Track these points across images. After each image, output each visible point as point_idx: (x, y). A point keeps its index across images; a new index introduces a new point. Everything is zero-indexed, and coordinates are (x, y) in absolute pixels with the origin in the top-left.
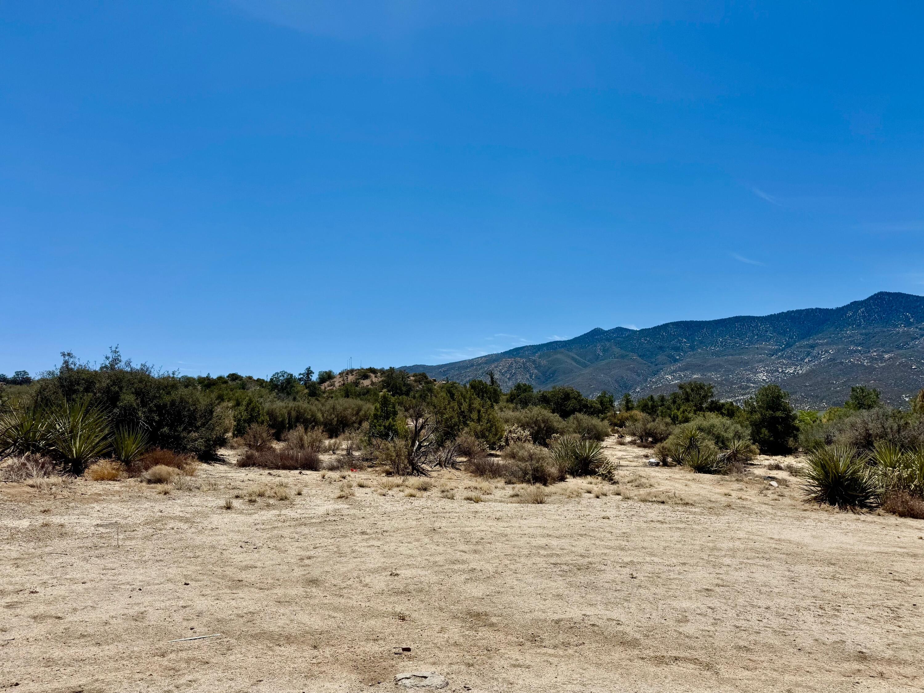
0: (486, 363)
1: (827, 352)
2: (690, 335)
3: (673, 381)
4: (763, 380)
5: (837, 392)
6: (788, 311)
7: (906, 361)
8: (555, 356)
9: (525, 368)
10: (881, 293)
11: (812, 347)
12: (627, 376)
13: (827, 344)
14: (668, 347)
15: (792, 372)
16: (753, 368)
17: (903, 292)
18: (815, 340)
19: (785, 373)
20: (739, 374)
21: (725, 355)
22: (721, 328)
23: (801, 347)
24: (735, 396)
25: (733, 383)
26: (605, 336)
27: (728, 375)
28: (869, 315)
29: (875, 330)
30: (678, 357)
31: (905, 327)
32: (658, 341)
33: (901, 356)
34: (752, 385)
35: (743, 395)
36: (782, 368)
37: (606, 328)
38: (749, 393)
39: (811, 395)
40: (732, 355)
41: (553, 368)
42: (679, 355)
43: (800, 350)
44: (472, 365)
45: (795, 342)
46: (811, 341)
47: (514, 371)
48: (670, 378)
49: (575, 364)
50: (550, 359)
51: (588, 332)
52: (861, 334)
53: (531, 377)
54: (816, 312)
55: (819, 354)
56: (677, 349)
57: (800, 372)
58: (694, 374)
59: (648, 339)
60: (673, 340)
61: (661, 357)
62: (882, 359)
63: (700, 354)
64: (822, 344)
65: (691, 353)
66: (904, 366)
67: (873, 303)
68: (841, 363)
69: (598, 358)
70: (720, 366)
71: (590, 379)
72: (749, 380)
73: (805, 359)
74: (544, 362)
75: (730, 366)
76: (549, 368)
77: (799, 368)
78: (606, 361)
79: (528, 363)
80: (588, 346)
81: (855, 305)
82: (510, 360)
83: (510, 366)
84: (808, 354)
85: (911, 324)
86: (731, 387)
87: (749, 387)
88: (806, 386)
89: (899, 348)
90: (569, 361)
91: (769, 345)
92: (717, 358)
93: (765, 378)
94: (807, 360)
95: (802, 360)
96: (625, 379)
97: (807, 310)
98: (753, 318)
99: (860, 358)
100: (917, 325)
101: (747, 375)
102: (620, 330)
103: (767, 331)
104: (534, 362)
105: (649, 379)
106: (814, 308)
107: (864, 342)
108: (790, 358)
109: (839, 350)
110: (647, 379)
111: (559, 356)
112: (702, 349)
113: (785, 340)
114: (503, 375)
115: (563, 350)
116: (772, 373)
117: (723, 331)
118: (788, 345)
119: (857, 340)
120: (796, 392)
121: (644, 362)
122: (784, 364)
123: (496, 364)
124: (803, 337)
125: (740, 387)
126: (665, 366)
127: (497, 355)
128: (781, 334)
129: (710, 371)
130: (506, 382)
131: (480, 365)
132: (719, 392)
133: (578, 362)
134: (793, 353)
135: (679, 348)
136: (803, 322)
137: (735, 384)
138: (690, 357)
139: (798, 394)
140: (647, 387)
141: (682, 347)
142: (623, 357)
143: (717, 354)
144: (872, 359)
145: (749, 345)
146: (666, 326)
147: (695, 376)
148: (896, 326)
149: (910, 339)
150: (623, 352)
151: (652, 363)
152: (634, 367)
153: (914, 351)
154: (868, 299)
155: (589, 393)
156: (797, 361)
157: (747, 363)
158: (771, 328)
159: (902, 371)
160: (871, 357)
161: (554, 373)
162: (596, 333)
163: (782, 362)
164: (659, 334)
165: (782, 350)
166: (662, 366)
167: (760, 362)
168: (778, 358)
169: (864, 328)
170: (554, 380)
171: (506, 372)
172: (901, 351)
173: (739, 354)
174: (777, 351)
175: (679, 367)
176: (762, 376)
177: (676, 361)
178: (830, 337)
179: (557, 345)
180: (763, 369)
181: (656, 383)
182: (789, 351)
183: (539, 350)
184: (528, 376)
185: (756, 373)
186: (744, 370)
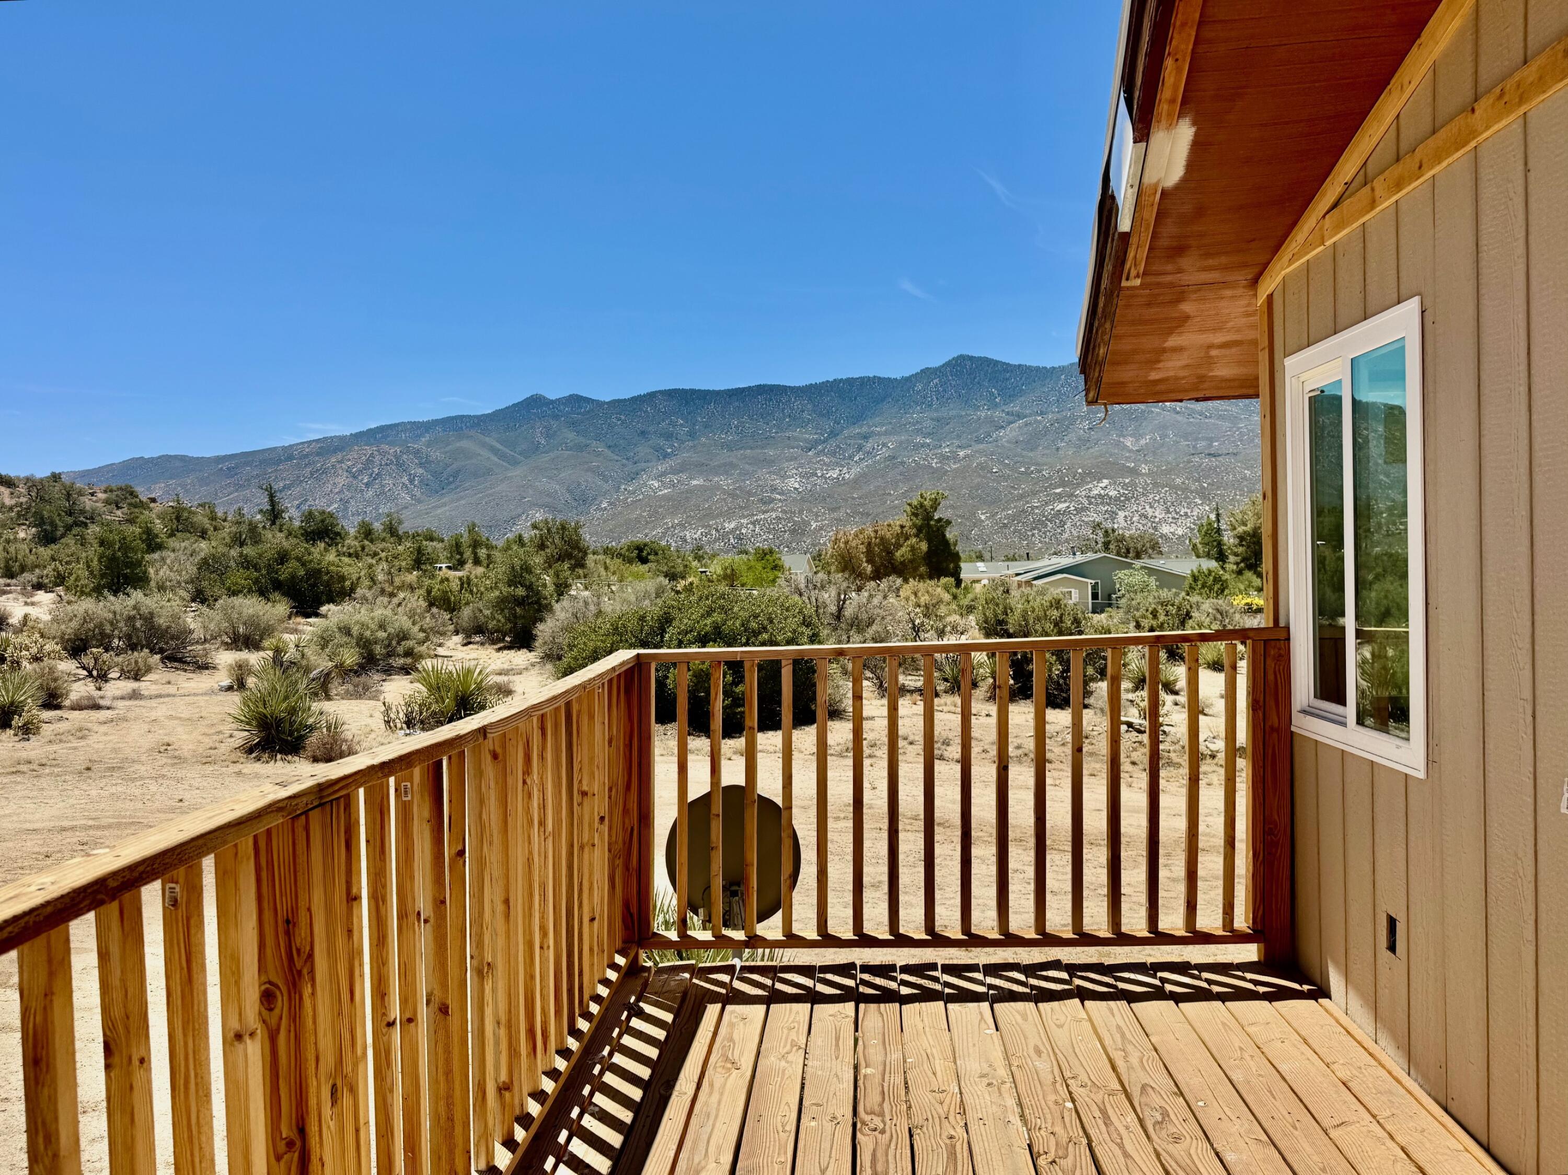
0: (318, 454)
1: (884, 445)
2: (689, 413)
3: (661, 490)
4: (795, 488)
5: (895, 507)
6: (835, 380)
7: (985, 462)
8: (458, 445)
9: (400, 465)
10: (962, 358)
11: (866, 437)
12: (587, 481)
13: (886, 433)
14: (655, 432)
15: (835, 476)
16: (780, 470)
17: (989, 357)
18: (870, 427)
19: (826, 478)
20: (760, 480)
21: (741, 449)
22: (737, 404)
23: (850, 437)
24: (753, 515)
25: (750, 494)
26: (549, 409)
27: (744, 481)
28: (945, 391)
29: (951, 413)
30: (669, 450)
31: (988, 409)
32: (638, 422)
33: (981, 452)
34: (778, 497)
35: (764, 512)
36: (822, 470)
37: (552, 396)
38: (773, 510)
39: (860, 512)
40: (751, 448)
41: (454, 466)
42: (672, 446)
43: (849, 442)
44: (290, 458)
45: (843, 429)
46: (865, 429)
47: (376, 470)
48: (656, 485)
49: (496, 459)
50: (447, 449)
51: (520, 400)
52: (932, 419)
53: (411, 481)
54: (874, 383)
55: (874, 449)
56: (669, 436)
57: (847, 476)
58: (694, 479)
59: (623, 417)
60: (663, 421)
61: (643, 450)
62: (955, 458)
63: (704, 445)
64: (879, 434)
65: (691, 444)
66: (983, 468)
67: (951, 371)
68: (903, 463)
69: (537, 448)
70: (732, 465)
71: (523, 486)
72: (774, 489)
73: (855, 456)
74: (436, 454)
75: (747, 466)
76: (447, 466)
77: (845, 470)
78: (552, 455)
79: (405, 456)
80: (520, 426)
81: (927, 373)
82: (369, 450)
83: (370, 461)
84: (860, 448)
85: (996, 406)
86: (748, 500)
87: (774, 500)
88: (854, 498)
89: (978, 441)
90: (485, 453)
91: (805, 433)
92: (729, 454)
93: (797, 486)
94: (856, 458)
95: (851, 457)
96: (583, 487)
97: (862, 378)
98: (785, 388)
99: (927, 455)
100: (1004, 407)
101: (772, 480)
102: (575, 400)
103: (803, 411)
104: (417, 453)
105: (623, 487)
106: (871, 376)
107: (934, 430)
108: (834, 454)
109: (901, 443)
110: (619, 488)
111: (464, 444)
112: (708, 438)
113: (828, 425)
114: (355, 477)
115: (472, 432)
116: (808, 478)
117: (739, 407)
118: (833, 434)
119: (926, 428)
120: (839, 508)
121: (616, 458)
122: (825, 464)
123: (340, 456)
124: (856, 420)
125: (761, 501)
126: (650, 464)
127: (342, 438)
128: (823, 415)
129: (717, 474)
130: (361, 491)
131: (306, 456)
132: (730, 508)
133: (503, 457)
134: (838, 447)
135: (672, 434)
136: (855, 398)
137: (755, 494)
138: (688, 451)
139: (843, 510)
140: (618, 499)
141: (677, 434)
142: (580, 448)
143: (729, 447)
144: (944, 458)
145: (776, 433)
146: (652, 395)
147: (694, 482)
148: (977, 408)
149: (993, 428)
150: (581, 439)
151: (627, 459)
152: (598, 467)
153: (997, 446)
154: (944, 365)
155: (520, 510)
156: (844, 459)
157: (773, 461)
158: (809, 406)
159: (980, 476)
160: (942, 455)
161: (456, 475)
162: (535, 402)
163: (823, 460)
164: (641, 410)
165: (824, 442)
166: (643, 464)
167: (791, 460)
168: (818, 454)
169: (936, 410)
170: (456, 488)
171: (360, 471)
172: (981, 446)
173: (762, 448)
174: (817, 442)
175: (671, 467)
176: (794, 483)
177: (666, 456)
178: (891, 423)
179: (462, 422)
180: (794, 471)
181: (634, 493)
182: (833, 442)
183: (427, 431)
184: (405, 480)
185: (784, 477)
186: (768, 473)
